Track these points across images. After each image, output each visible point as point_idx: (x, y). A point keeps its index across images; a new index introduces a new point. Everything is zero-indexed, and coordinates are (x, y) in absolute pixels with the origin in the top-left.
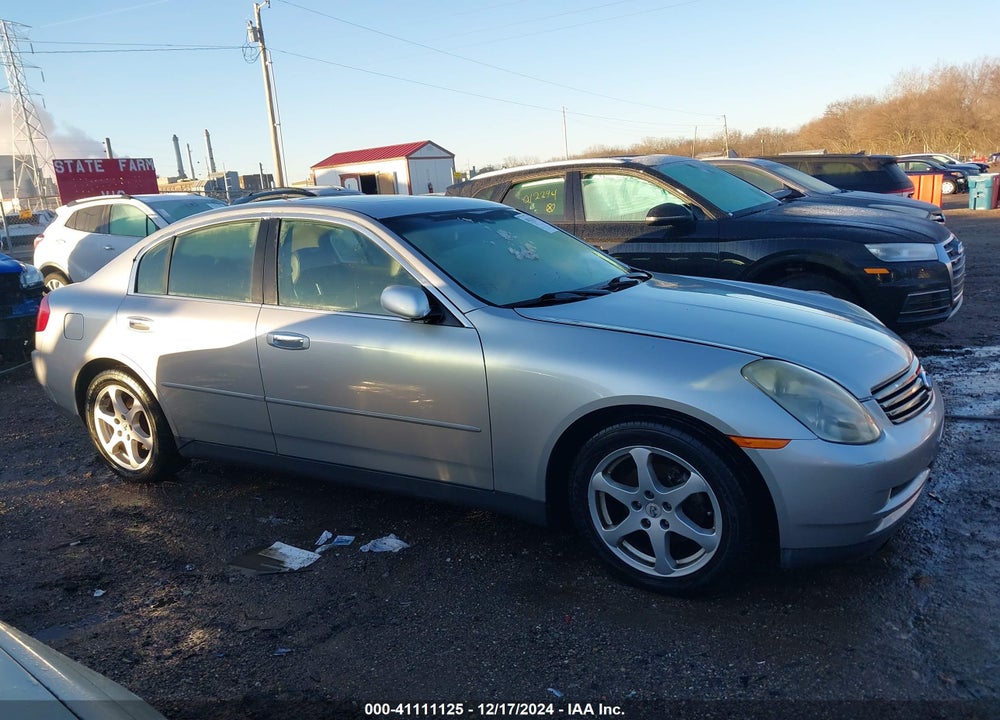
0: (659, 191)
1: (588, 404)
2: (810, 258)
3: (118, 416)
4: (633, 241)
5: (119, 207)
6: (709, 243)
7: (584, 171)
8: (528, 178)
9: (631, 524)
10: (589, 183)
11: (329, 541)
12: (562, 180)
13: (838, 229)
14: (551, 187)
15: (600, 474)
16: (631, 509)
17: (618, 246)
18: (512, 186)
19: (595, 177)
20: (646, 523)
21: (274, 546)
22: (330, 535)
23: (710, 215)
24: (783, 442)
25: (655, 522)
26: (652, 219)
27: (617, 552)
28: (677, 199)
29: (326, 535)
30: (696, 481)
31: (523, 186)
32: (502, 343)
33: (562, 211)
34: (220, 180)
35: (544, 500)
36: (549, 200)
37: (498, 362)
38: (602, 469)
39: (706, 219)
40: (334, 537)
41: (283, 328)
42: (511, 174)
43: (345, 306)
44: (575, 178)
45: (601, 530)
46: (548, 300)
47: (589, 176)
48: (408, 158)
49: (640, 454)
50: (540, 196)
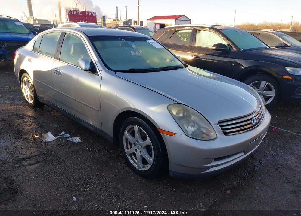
0: (220, 38)
1: (124, 108)
2: (264, 69)
3: (27, 87)
4: (208, 54)
5: (73, 25)
6: (232, 59)
7: (198, 29)
8: (182, 29)
9: (133, 150)
10: (199, 33)
11: (63, 135)
12: (191, 31)
13: (277, 60)
14: (187, 33)
15: (127, 132)
16: (133, 145)
17: (203, 56)
18: (176, 31)
19: (202, 31)
20: (136, 151)
21: (48, 133)
22: (64, 133)
23: (234, 49)
24: (173, 134)
25: (138, 151)
26: (214, 48)
27: (129, 158)
28: (225, 43)
29: (63, 133)
30: (148, 140)
31: (180, 31)
32: (107, 83)
33: (189, 41)
34: (127, 21)
35: (112, 136)
36: (186, 37)
37: (104, 89)
38: (128, 130)
39: (233, 50)
40: (65, 134)
41: (58, 68)
42: (176, 27)
43: (73, 63)
44: (195, 30)
45: (126, 150)
46: (132, 71)
47: (200, 31)
48: (176, 20)
49: (136, 128)
50: (183, 36)
